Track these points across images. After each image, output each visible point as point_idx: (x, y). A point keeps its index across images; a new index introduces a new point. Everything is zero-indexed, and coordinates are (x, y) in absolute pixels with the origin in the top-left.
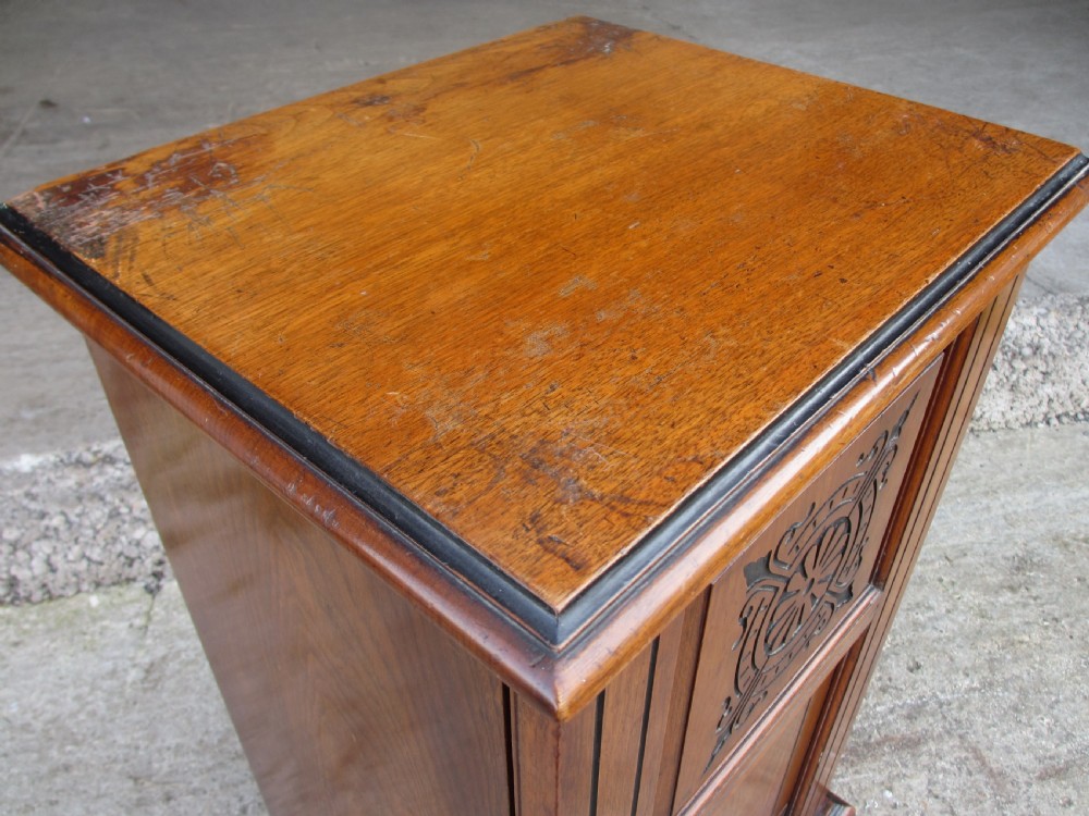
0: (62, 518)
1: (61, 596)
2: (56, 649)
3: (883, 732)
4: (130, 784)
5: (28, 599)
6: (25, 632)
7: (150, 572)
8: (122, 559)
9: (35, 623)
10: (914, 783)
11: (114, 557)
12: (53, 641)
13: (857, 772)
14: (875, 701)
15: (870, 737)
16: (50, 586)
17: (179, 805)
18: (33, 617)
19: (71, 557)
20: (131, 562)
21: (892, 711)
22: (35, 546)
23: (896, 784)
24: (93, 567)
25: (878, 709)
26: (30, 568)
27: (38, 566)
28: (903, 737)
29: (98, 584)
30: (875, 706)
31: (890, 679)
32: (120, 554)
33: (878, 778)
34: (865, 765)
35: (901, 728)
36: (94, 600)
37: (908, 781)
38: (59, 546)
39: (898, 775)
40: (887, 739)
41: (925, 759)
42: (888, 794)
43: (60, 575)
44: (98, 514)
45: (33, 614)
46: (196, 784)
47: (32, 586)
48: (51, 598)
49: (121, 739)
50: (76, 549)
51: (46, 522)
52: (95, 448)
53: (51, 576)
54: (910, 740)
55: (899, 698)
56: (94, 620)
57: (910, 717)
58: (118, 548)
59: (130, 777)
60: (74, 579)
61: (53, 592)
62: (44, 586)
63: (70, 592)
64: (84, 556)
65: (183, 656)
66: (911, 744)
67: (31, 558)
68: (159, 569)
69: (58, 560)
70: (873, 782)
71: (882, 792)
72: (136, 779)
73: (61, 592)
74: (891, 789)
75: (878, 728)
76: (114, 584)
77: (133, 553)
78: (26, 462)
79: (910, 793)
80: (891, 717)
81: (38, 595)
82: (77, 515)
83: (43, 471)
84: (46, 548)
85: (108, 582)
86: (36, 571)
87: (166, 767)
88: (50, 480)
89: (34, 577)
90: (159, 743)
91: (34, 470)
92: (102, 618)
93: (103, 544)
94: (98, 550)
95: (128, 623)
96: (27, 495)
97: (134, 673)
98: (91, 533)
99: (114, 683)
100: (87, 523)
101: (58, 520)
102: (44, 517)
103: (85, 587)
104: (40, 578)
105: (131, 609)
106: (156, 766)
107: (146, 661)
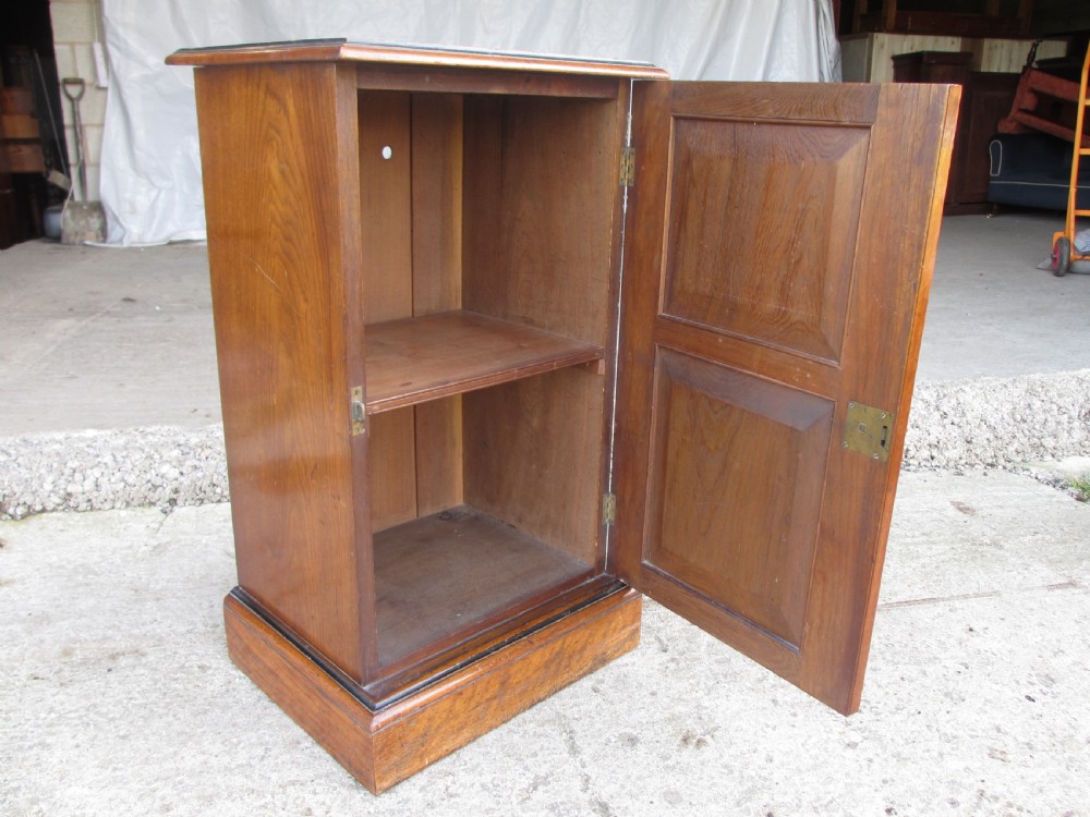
0: (112, 457)
1: (100, 509)
2: (90, 535)
4: (133, 592)
5: (76, 509)
6: (69, 525)
7: (167, 498)
8: (150, 485)
9: (78, 521)
11: (144, 482)
12: (89, 530)
16: (94, 501)
17: (165, 602)
18: (77, 518)
19: (113, 480)
20: (155, 487)
22: (89, 472)
24: (128, 488)
26: (82, 486)
27: (89, 485)
29: (128, 504)
32: (149, 481)
36: (123, 513)
38: (106, 472)
43: (102, 493)
44: (138, 457)
45: (77, 516)
46: (179, 594)
47: (81, 498)
48: (92, 509)
49: (127, 574)
50: (118, 475)
51: (99, 459)
52: (141, 429)
53: (96, 494)
56: (121, 523)
58: (148, 477)
59: (133, 589)
60: (112, 496)
61: (95, 505)
62: (89, 501)
63: (107, 506)
64: (123, 480)
65: (183, 542)
67: (84, 479)
68: (175, 496)
69: (104, 481)
72: (136, 591)
73: (100, 505)
76: (139, 505)
77: (158, 481)
78: (90, 433)
81: (83, 506)
82: (123, 457)
83: (102, 437)
84: (97, 472)
85: (135, 503)
86: (86, 488)
87: (159, 587)
88: (106, 441)
89: (83, 493)
90: (157, 577)
91: (95, 437)
92: (127, 522)
93: (137, 473)
94: (133, 477)
95: (145, 526)
96: (88, 446)
97: (145, 548)
98: (131, 467)
99: (130, 551)
100: (129, 462)
101: (108, 459)
102: (98, 456)
103: (118, 505)
104: (88, 494)
105: (149, 519)
106: (152, 586)
107: (156, 543)
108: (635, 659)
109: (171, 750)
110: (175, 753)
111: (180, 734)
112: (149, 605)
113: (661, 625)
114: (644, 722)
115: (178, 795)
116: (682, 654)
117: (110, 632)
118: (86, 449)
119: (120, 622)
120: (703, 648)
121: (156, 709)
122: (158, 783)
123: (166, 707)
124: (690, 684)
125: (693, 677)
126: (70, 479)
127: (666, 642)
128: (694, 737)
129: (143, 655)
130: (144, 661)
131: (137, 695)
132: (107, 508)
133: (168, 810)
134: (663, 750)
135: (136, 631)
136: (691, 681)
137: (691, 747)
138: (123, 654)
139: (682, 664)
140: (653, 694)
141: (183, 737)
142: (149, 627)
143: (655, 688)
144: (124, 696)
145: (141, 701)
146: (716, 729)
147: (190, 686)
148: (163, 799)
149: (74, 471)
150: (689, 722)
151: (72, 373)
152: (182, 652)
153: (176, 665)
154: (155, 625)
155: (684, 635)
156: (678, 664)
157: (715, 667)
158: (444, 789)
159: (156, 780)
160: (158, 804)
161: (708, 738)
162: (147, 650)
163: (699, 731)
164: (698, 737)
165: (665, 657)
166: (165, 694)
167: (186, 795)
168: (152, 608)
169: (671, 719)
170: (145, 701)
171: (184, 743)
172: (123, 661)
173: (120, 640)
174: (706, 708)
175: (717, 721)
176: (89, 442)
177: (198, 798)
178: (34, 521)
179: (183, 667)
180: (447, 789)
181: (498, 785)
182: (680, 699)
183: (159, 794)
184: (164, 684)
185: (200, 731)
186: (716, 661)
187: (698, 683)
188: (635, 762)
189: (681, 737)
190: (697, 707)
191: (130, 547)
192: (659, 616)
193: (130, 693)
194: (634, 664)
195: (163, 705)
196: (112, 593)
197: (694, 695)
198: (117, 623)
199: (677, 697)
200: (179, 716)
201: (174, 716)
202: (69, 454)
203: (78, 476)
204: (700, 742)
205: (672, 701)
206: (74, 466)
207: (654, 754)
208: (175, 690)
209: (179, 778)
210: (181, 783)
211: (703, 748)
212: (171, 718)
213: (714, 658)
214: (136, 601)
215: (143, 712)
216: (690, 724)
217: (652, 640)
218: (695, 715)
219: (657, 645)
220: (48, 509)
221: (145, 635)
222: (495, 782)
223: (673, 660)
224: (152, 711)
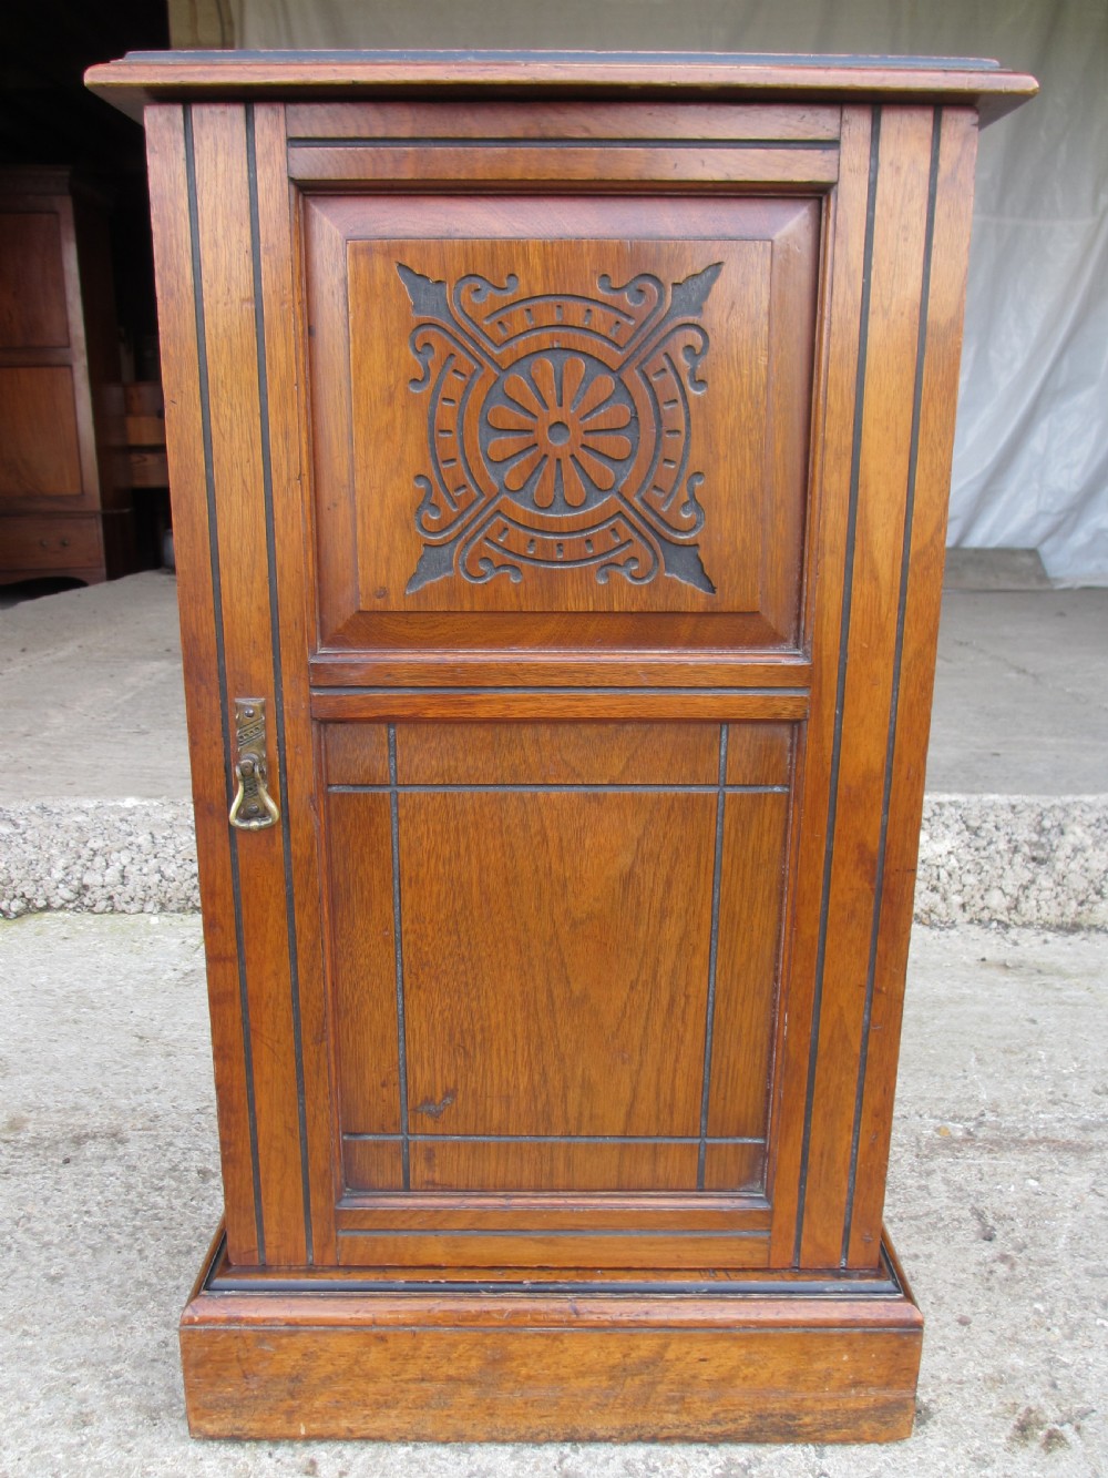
0: (149, 837)
1: (124, 912)
2: (101, 948)
3: (1042, 1134)
4: (136, 1040)
5: (91, 909)
6: (77, 932)
9: (90, 927)
10: (1073, 1180)
12: (101, 941)
13: (995, 1158)
14: (1040, 1109)
15: (1023, 1135)
16: (116, 898)
17: (178, 1060)
18: (91, 922)
19: (145, 870)
21: (1060, 1120)
22: (115, 856)
23: (1046, 1178)
24: (164, 883)
25: (1041, 1116)
26: (103, 876)
27: (112, 875)
28: (1069, 1142)
29: (163, 907)
30: (1038, 1113)
31: (1066, 1096)
33: (1022, 1167)
34: (1008, 1154)
35: (1072, 1135)
36: (154, 920)
37: (1063, 1177)
38: (138, 858)
39: (1052, 1171)
40: (1045, 1139)
41: (1095, 1164)
42: (1032, 1183)
43: (129, 888)
45: (90, 919)
47: (100, 894)
48: (112, 912)
49: (138, 1011)
50: (153, 862)
51: (131, 839)
53: (120, 888)
54: (1079, 1146)
55: (1072, 1111)
56: (148, 934)
57: (1085, 1129)
59: (137, 1036)
60: (141, 894)
61: (117, 905)
62: (111, 898)
63: (134, 907)
64: (159, 871)
66: (1080, 1150)
67: (107, 866)
69: (132, 870)
70: (1015, 1170)
71: (1025, 1179)
72: (141, 1038)
73: (124, 906)
74: (1037, 1179)
75: (1036, 1131)
76: (179, 911)
78: (130, 802)
79: (1065, 1187)
80: (1058, 1125)
81: (101, 905)
82: (164, 838)
83: (144, 807)
84: (125, 858)
85: (173, 906)
86: (108, 879)
87: (175, 1035)
88: (147, 814)
89: (103, 886)
90: (176, 1019)
91: (135, 807)
92: (157, 933)
93: (180, 862)
94: (174, 867)
95: (180, 941)
96: (121, 820)
97: (171, 974)
98: (172, 852)
99: (150, 977)
100: (172, 846)
101: (143, 839)
102: (130, 834)
103: (149, 907)
104: (109, 888)
105: (188, 932)
106: (166, 1033)
107: (190, 967)
108: (931, 1248)
109: (120, 1311)
110: (123, 1320)
111: (139, 1284)
112: (153, 1062)
113: (983, 1188)
114: (944, 1376)
115: (108, 1397)
116: (1021, 1248)
117: (85, 1100)
118: (118, 824)
119: (105, 1085)
120: (1062, 1241)
121: (117, 1237)
122: (83, 1371)
123: (132, 1234)
124: (1037, 1312)
125: (1041, 1298)
126: (89, 864)
127: (991, 1222)
128: (1040, 1424)
129: (122, 1142)
130: (121, 1151)
131: (95, 1209)
132: (132, 911)
133: (85, 1424)
134: (977, 1443)
135: (123, 1102)
136: (1038, 1306)
137: (1035, 1446)
138: (94, 1137)
139: (1021, 1270)
140: (964, 1322)
141: (145, 1292)
142: (143, 1098)
143: (967, 1311)
144: (75, 1207)
145: (97, 1219)
146: (1084, 1414)
147: (177, 1203)
148: (83, 1401)
149: (95, 854)
150: (1032, 1390)
151: (143, 727)
152: (180, 1143)
153: (167, 1165)
154: (151, 1096)
155: (1025, 1210)
156: (1013, 1266)
157: (1085, 1282)
158: (555, 1462)
159: (81, 1365)
160: (71, 1410)
161: (1068, 1431)
162: (130, 1134)
163: (1051, 1415)
164: (1049, 1426)
165: (988, 1251)
166: (137, 1211)
167: (119, 1400)
168: (156, 1067)
169: (998, 1380)
170: (103, 1220)
171: (141, 1304)
172: (91, 1149)
173: (97, 1114)
174: (1066, 1366)
175: (1088, 1396)
176: (123, 815)
177: (138, 1409)
178: (32, 922)
179: (174, 1169)
180: (561, 1462)
181: (655, 1470)
182: (1014, 1339)
183: (79, 1389)
184: (140, 1195)
185: (171, 1283)
186: (1087, 1271)
187: (1051, 1312)
188: (921, 1461)
189: (1014, 1422)
190: (1049, 1360)
191: (151, 971)
192: (980, 1171)
193: (84, 1203)
194: (930, 1256)
195: (128, 1230)
196: (107, 1038)
197: (1042, 1335)
198: (100, 1086)
199: (1008, 1334)
200: (146, 1253)
201: (140, 1251)
202: (93, 830)
203: (99, 861)
204: (1053, 1440)
205: (998, 1342)
206: (95, 846)
207: (960, 1450)
208: (154, 1206)
209: (116, 1368)
210: (117, 1376)
211: (1058, 1452)
212: (134, 1255)
213: (1082, 1264)
214: (137, 1053)
215: (97, 1239)
216: (1034, 1396)
217: (966, 1214)
218: (1044, 1378)
219: (975, 1225)
220: (54, 905)
221: (134, 1110)
222: (651, 1462)
223: (1004, 1258)
224: (109, 1238)
